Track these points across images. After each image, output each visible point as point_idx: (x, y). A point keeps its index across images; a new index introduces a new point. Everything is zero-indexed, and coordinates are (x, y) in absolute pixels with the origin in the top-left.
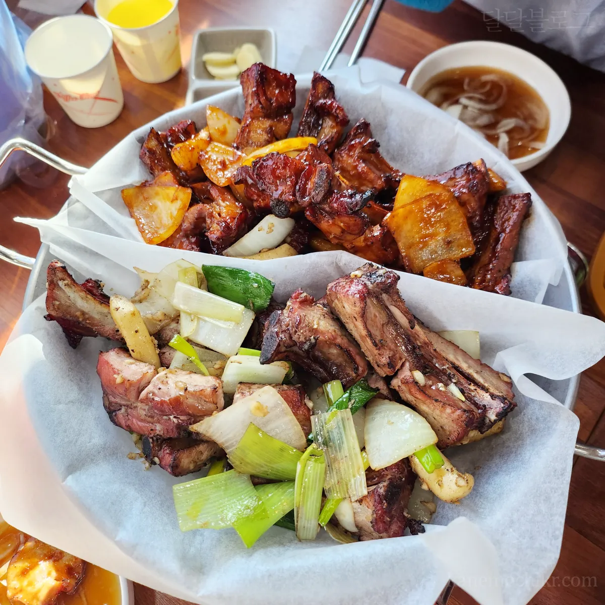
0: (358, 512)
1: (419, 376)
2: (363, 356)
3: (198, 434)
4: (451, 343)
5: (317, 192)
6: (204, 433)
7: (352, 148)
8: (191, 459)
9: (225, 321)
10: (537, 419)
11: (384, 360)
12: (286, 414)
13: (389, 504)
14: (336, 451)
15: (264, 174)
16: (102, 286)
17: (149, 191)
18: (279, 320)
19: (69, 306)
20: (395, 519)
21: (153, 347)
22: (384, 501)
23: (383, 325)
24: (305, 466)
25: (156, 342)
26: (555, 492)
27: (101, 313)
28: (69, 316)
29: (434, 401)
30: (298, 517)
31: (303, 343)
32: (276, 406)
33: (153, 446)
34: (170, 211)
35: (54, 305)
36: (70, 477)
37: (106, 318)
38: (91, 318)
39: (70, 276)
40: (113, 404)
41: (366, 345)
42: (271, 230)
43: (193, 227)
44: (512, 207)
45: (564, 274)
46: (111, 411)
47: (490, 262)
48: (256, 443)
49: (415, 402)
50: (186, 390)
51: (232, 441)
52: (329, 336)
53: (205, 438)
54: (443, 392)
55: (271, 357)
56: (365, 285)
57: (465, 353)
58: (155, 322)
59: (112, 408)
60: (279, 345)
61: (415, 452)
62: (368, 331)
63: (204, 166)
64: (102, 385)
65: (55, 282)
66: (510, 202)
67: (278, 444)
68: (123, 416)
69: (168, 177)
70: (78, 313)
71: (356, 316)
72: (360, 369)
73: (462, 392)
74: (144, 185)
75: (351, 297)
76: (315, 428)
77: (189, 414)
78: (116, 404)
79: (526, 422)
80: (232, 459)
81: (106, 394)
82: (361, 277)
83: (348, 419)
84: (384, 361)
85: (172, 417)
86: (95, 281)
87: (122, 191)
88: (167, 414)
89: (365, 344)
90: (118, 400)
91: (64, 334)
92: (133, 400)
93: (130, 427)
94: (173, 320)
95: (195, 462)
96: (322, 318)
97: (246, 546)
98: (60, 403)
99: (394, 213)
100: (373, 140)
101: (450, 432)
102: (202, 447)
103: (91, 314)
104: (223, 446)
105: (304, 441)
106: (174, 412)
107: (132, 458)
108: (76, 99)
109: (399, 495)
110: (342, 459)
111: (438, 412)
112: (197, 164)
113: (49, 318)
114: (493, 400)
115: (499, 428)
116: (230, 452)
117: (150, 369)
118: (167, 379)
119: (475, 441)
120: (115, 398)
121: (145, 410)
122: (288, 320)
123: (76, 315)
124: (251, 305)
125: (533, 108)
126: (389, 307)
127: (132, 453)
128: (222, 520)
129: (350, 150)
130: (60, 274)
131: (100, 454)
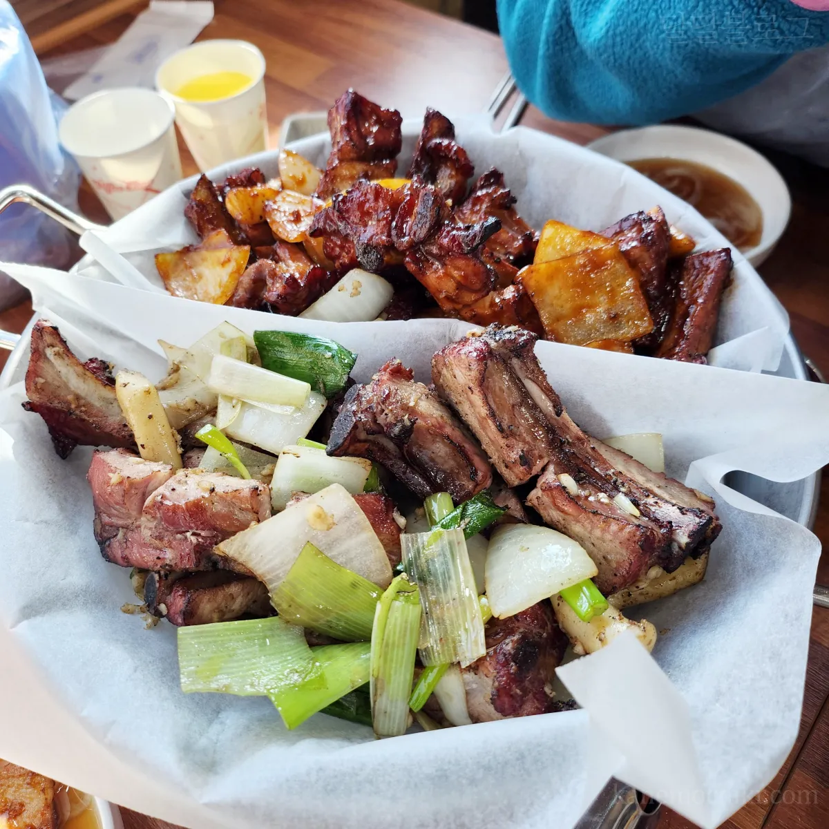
0: (473, 689)
1: (567, 480)
2: (485, 456)
3: (226, 559)
4: (620, 452)
5: (420, 225)
6: (236, 556)
7: (478, 200)
8: (216, 605)
9: (281, 405)
10: (756, 554)
11: (514, 455)
12: (363, 529)
13: (519, 668)
14: (439, 590)
15: (347, 211)
16: (111, 367)
17: (195, 256)
18: (358, 394)
19: (59, 387)
20: (531, 695)
21: (173, 444)
22: (512, 663)
23: (513, 406)
24: (389, 610)
25: (179, 437)
26: (787, 644)
27: (104, 399)
28: (56, 402)
29: (591, 514)
30: (375, 695)
31: (391, 426)
32: (347, 518)
33: (160, 586)
34: (219, 279)
35: (36, 384)
36: (25, 623)
37: (111, 406)
38: (88, 405)
39: (63, 342)
40: (107, 528)
41: (487, 436)
42: (356, 292)
43: (248, 296)
44: (704, 269)
45: (785, 354)
46: (104, 539)
47: (676, 344)
48: (315, 575)
49: (563, 522)
50: (213, 490)
51: (278, 572)
52: (433, 421)
53: (238, 568)
54: (606, 504)
55: (343, 443)
56: (486, 344)
57: (640, 465)
58: (179, 411)
59: (105, 535)
60: (355, 427)
61: (561, 588)
62: (490, 408)
63: (270, 218)
64: (94, 502)
65: (40, 350)
66: (701, 263)
67: (349, 576)
68: (120, 544)
69: (221, 235)
70: (70, 397)
71: (471, 385)
72: (480, 474)
73: (635, 504)
74: (187, 250)
75: (463, 357)
76: (408, 555)
77: (215, 529)
78: (111, 526)
79: (739, 561)
80: (276, 600)
81: (98, 513)
82: (480, 336)
83: (459, 543)
84: (514, 457)
85: (188, 534)
86: (101, 361)
87: (156, 256)
88: (183, 529)
89: (486, 433)
90: (114, 520)
91: (50, 436)
92: (134, 513)
93: (128, 558)
94: (208, 413)
95: (222, 611)
96: (424, 397)
97: (287, 726)
98: (27, 520)
99: (533, 267)
100: (507, 190)
101: (618, 563)
102: (234, 589)
103: (89, 399)
104: (264, 579)
105: (389, 572)
106: (193, 525)
107: (127, 611)
108: (121, 189)
109: (537, 658)
110: (448, 602)
111: (598, 533)
112: (261, 217)
113: (30, 406)
114: (683, 514)
115: (697, 573)
116: (275, 589)
117: (165, 468)
118: (187, 479)
119: (660, 597)
120: (110, 518)
121: (150, 529)
122: (371, 394)
123: (68, 400)
124: (322, 385)
125: (740, 208)
126: (523, 381)
127: (128, 605)
128: (252, 685)
129: (474, 205)
130: (48, 339)
131: (79, 599)
